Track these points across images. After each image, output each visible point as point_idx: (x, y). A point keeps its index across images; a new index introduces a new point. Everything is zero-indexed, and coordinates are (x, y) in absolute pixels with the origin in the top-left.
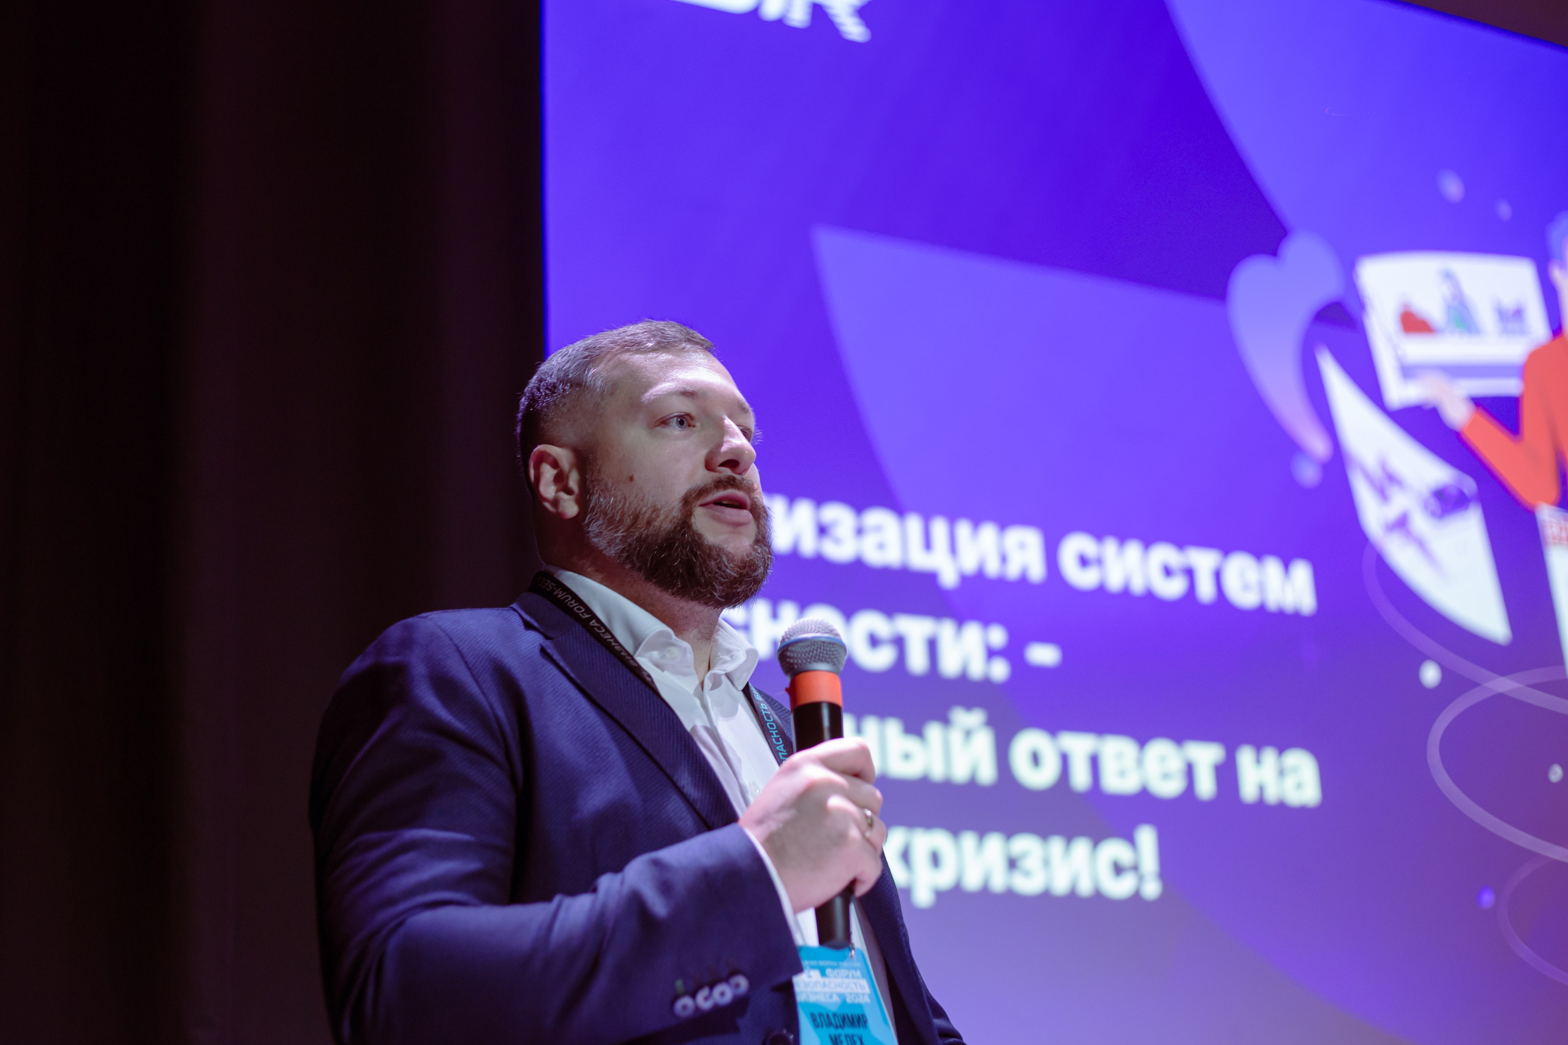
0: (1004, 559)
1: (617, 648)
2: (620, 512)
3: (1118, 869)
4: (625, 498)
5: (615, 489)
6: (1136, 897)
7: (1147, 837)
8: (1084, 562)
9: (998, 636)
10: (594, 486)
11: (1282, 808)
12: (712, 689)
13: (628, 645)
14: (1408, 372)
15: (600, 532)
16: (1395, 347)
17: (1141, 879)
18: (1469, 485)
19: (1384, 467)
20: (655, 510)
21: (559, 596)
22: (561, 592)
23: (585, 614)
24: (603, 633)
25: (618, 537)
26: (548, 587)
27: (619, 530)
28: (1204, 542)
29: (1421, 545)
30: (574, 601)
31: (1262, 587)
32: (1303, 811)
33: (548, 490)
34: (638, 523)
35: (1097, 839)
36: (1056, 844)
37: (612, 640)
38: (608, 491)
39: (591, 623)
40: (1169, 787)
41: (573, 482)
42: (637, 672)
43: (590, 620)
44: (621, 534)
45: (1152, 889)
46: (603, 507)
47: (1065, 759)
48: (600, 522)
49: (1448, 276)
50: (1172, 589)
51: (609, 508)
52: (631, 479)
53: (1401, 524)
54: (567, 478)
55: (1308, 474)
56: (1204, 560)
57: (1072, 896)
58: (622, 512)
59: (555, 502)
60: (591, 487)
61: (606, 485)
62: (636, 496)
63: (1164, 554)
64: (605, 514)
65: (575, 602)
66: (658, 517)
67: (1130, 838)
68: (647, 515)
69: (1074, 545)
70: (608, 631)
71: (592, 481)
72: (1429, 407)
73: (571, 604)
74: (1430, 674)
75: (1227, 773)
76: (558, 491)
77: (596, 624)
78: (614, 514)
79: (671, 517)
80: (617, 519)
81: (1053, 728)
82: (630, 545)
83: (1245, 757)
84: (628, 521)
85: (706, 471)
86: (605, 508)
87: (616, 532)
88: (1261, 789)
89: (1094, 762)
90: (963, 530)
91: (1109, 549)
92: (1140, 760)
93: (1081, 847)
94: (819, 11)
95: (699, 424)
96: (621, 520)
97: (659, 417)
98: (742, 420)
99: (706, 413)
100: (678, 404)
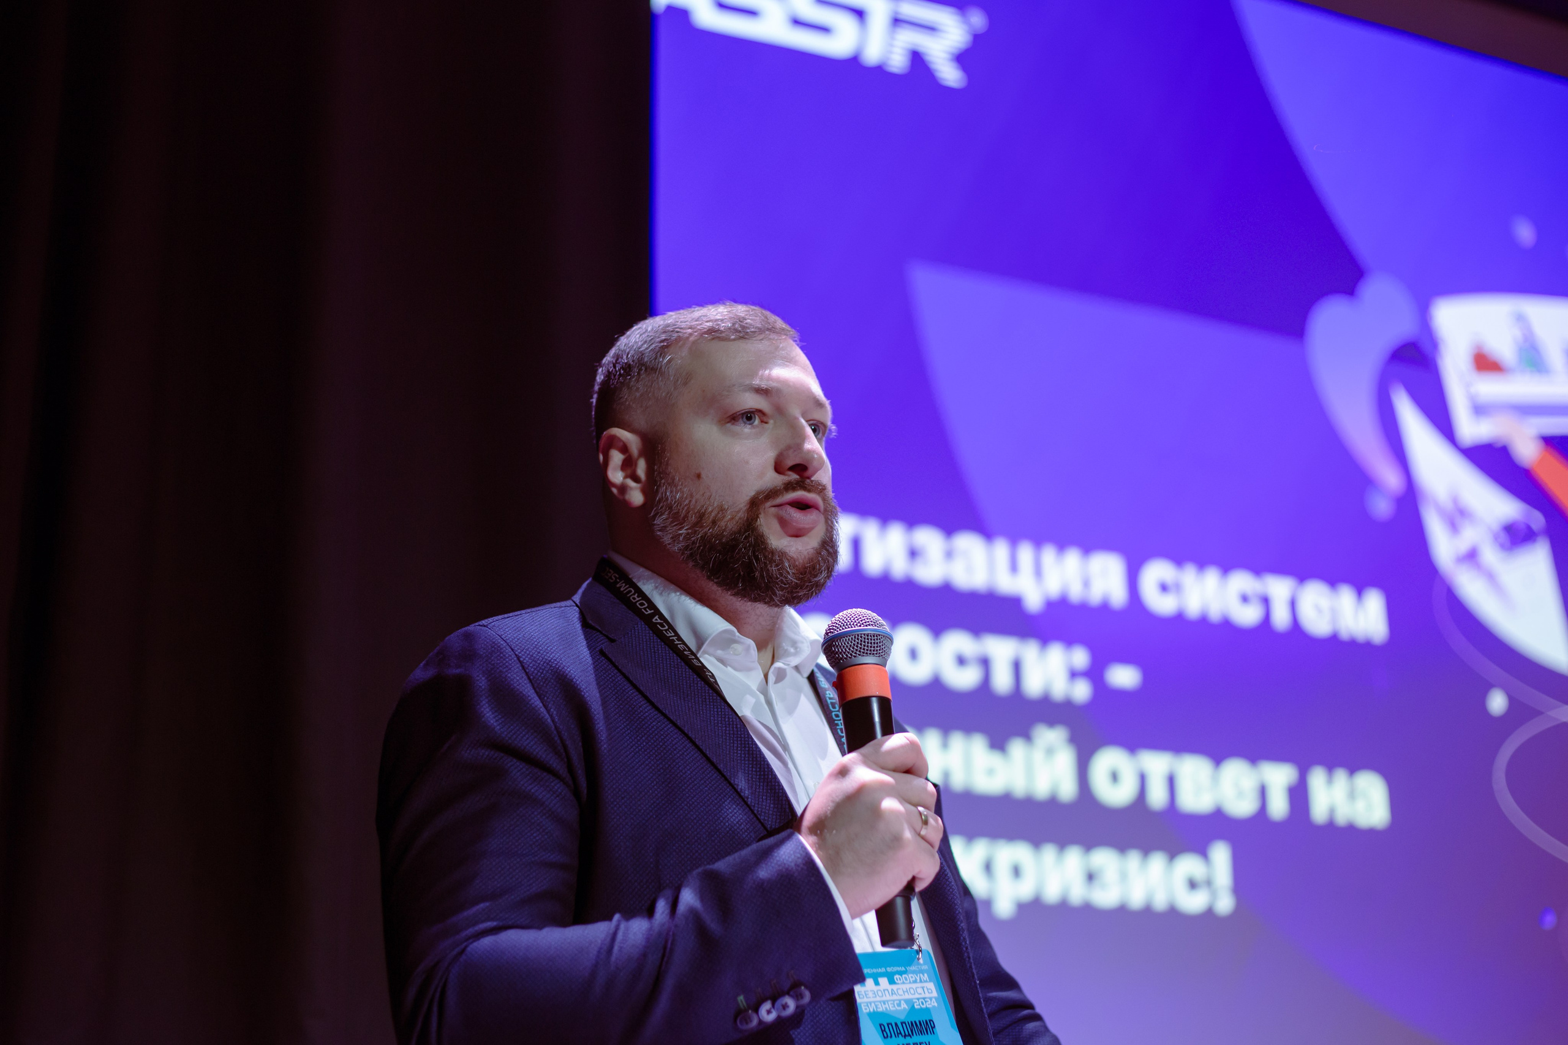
0: (1086, 583)
1: (681, 647)
2: (686, 508)
3: (1193, 885)
4: (692, 496)
5: (682, 484)
6: (1209, 914)
7: (1221, 855)
8: (1164, 588)
9: (1080, 657)
10: (661, 478)
11: (1351, 831)
12: (776, 682)
13: (692, 643)
14: (1480, 410)
15: (665, 527)
16: (1468, 385)
17: (1214, 894)
18: (1538, 520)
19: (1455, 500)
20: (722, 509)
21: (622, 589)
22: (624, 584)
23: (647, 609)
24: (666, 630)
25: (681, 534)
26: (611, 578)
27: (683, 527)
28: (1280, 568)
29: (1491, 577)
30: (636, 595)
31: (1334, 613)
32: (1371, 833)
33: (616, 476)
34: (703, 521)
35: (1173, 853)
36: (1134, 858)
37: (675, 638)
38: (675, 486)
39: (654, 620)
40: (1242, 806)
41: (641, 469)
42: (701, 672)
43: (653, 615)
44: (685, 532)
45: (1225, 904)
46: (669, 502)
47: (1143, 779)
48: (664, 517)
49: (1521, 319)
50: (1248, 616)
51: (674, 504)
52: (699, 476)
53: (1471, 557)
54: (636, 465)
55: (1381, 507)
56: (1279, 588)
57: (1147, 912)
58: (688, 508)
59: (623, 489)
60: (658, 479)
61: (673, 479)
62: (703, 494)
63: (1241, 581)
64: (670, 507)
65: (638, 597)
66: (724, 517)
67: (1202, 852)
68: (713, 514)
69: (1155, 572)
70: (671, 628)
71: (660, 473)
72: (1500, 445)
73: (634, 599)
74: (1497, 702)
75: (1299, 794)
76: (625, 477)
77: (659, 621)
78: (679, 510)
79: (737, 518)
80: (682, 516)
81: (1132, 745)
82: (693, 543)
83: (1317, 779)
84: (693, 519)
85: (776, 475)
86: (671, 503)
87: (680, 529)
88: (1332, 811)
89: (1171, 782)
90: (1049, 554)
91: (1189, 576)
92: (1215, 780)
93: (1157, 862)
94: (917, 58)
95: (771, 421)
96: (686, 516)
97: (731, 414)
98: (817, 415)
99: (780, 410)
100: (751, 401)
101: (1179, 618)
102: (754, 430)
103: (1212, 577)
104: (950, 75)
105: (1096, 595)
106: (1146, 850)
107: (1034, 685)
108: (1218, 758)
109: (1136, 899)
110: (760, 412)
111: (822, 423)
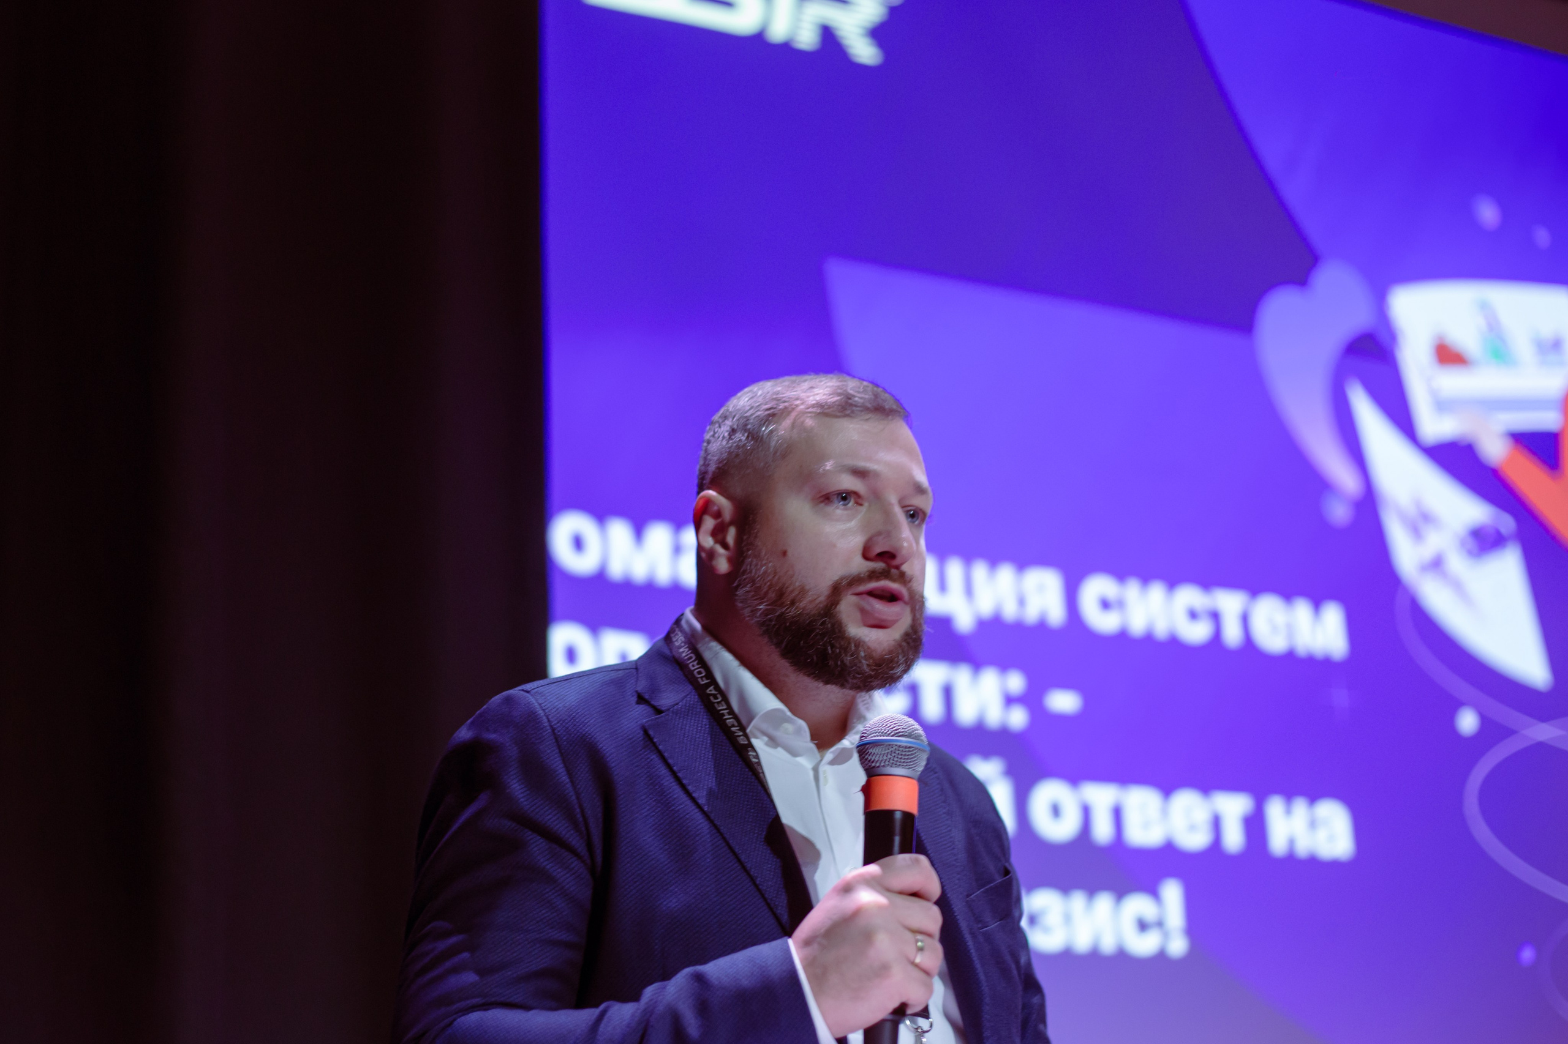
0: (1021, 602)
1: (730, 722)
2: (768, 584)
3: (1143, 926)
4: (775, 572)
5: (767, 559)
6: (1161, 957)
7: (1172, 892)
8: (1105, 605)
9: (1016, 682)
10: (749, 550)
11: (1313, 864)
14: (1443, 405)
15: (746, 599)
16: (1430, 381)
17: (1166, 935)
18: (1507, 523)
19: (1418, 504)
23: (704, 679)
25: (760, 609)
27: (763, 602)
28: (1230, 582)
29: (1458, 587)
30: (696, 662)
31: (1290, 630)
32: (1334, 866)
33: (706, 539)
34: (782, 599)
35: (1120, 893)
36: (1078, 900)
37: (727, 711)
38: (760, 559)
39: (708, 689)
40: (1195, 840)
41: (730, 536)
43: (708, 685)
44: (764, 607)
45: (1178, 946)
46: (753, 574)
47: (1086, 812)
48: (746, 589)
49: (1485, 307)
50: (1197, 633)
52: (785, 553)
53: (1436, 565)
54: (726, 531)
55: (1339, 512)
56: (1230, 603)
57: (1094, 956)
58: (771, 584)
59: (711, 553)
60: (745, 549)
61: (760, 552)
62: (787, 572)
63: (1189, 596)
64: (753, 581)
65: (698, 664)
66: (803, 598)
67: (1152, 890)
68: (793, 594)
69: (1095, 588)
70: (726, 700)
71: (748, 544)
72: (1464, 443)
73: (693, 665)
74: (1468, 722)
75: (1255, 825)
76: (715, 542)
77: (713, 692)
78: (761, 584)
79: (818, 601)
80: (763, 591)
81: (1074, 778)
82: (770, 620)
83: (1275, 809)
84: (772, 595)
85: (862, 561)
86: (754, 576)
87: (760, 604)
88: (1291, 842)
89: (1117, 814)
90: (980, 571)
91: (1132, 591)
92: (1165, 812)
93: (1104, 902)
94: (828, 35)
95: (866, 504)
96: (766, 593)
97: (824, 493)
98: (918, 502)
99: (877, 496)
100: (848, 482)
101: (1122, 637)
102: (845, 512)
103: (1157, 592)
104: (864, 52)
105: (1031, 614)
106: (1092, 890)
107: (966, 712)
108: (1167, 789)
109: (1082, 943)
110: (856, 494)
111: (921, 510)
